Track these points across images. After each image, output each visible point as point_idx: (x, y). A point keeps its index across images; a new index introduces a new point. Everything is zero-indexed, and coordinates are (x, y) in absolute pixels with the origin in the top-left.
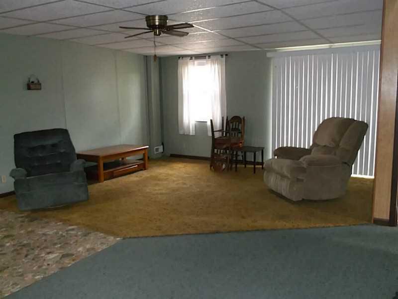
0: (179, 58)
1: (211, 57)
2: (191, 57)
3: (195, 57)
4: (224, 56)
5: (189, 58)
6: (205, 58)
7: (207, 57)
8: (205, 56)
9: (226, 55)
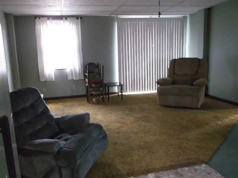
0: (36, 18)
1: (68, 18)
2: (49, 18)
3: (52, 18)
4: (79, 19)
5: (47, 18)
6: (63, 19)
7: (64, 18)
8: (63, 18)
9: (81, 18)
